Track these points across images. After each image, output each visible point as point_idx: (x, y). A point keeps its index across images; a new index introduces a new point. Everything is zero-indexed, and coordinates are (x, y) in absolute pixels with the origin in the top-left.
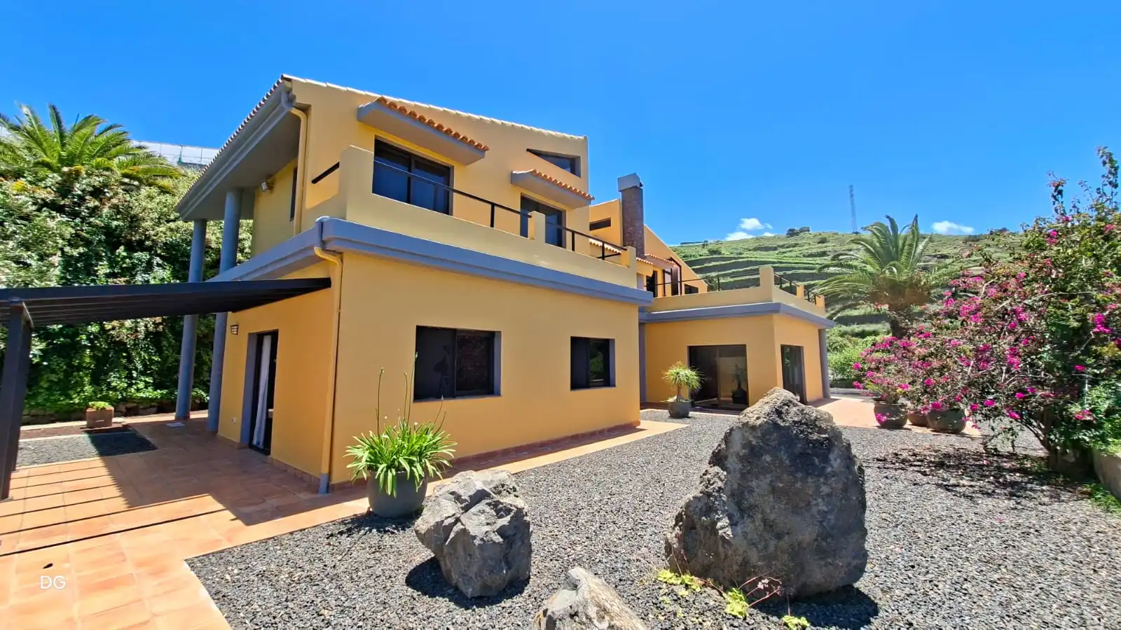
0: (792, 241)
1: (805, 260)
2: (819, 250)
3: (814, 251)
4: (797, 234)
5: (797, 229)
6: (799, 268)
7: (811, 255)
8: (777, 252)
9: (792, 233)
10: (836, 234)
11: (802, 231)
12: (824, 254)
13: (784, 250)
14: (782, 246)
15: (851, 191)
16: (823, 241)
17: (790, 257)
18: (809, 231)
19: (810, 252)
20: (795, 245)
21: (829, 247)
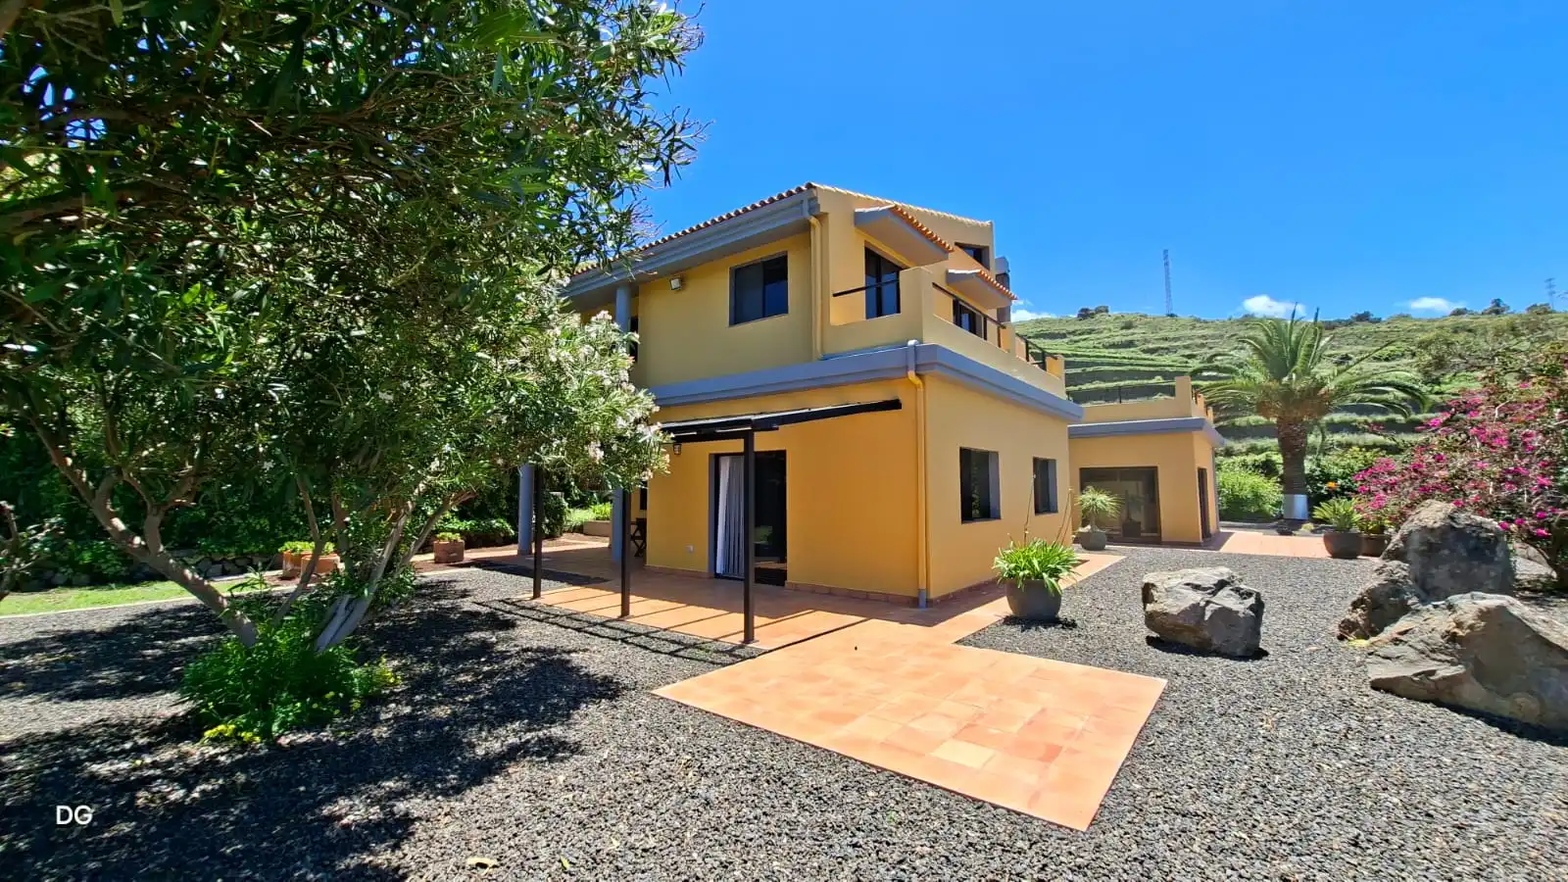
0: (1085, 325)
1: (1106, 352)
2: (1124, 339)
3: (1117, 339)
4: (1092, 315)
5: (1092, 308)
6: (1102, 364)
7: (1113, 346)
8: (1066, 340)
9: (1085, 314)
10: (1145, 316)
11: (1098, 311)
12: (1130, 344)
13: (1076, 338)
14: (1073, 333)
15: (1166, 257)
16: (1128, 326)
17: (1087, 347)
18: (1107, 311)
19: (1111, 340)
20: (1090, 332)
21: (1137, 334)
